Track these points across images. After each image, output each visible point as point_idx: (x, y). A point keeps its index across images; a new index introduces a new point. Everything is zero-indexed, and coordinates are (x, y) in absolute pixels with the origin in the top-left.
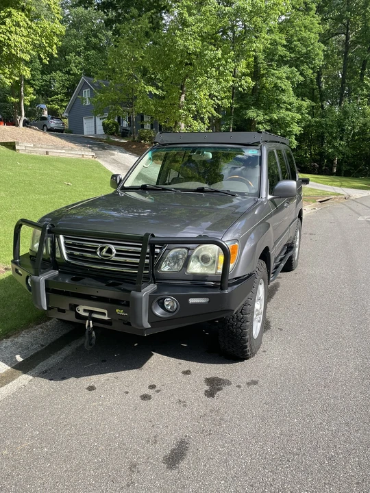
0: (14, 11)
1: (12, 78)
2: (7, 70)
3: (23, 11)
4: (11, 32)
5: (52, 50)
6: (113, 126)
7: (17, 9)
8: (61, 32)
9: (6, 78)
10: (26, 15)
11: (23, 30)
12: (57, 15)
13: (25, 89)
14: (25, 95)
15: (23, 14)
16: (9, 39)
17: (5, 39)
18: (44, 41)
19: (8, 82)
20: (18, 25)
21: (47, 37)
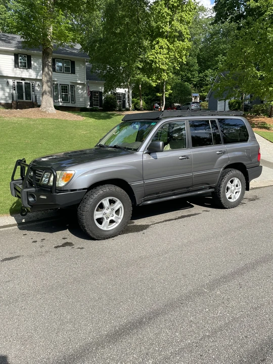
0: (160, 40)
1: (156, 82)
2: (154, 78)
3: (166, 38)
4: (157, 53)
5: (182, 60)
6: (236, 104)
7: (162, 37)
8: (188, 47)
9: (153, 82)
10: (168, 41)
11: (165, 50)
12: (187, 36)
13: (166, 88)
14: (166, 91)
15: (166, 40)
16: (156, 58)
17: (153, 58)
18: (177, 55)
19: (154, 85)
20: (161, 48)
21: (178, 52)
